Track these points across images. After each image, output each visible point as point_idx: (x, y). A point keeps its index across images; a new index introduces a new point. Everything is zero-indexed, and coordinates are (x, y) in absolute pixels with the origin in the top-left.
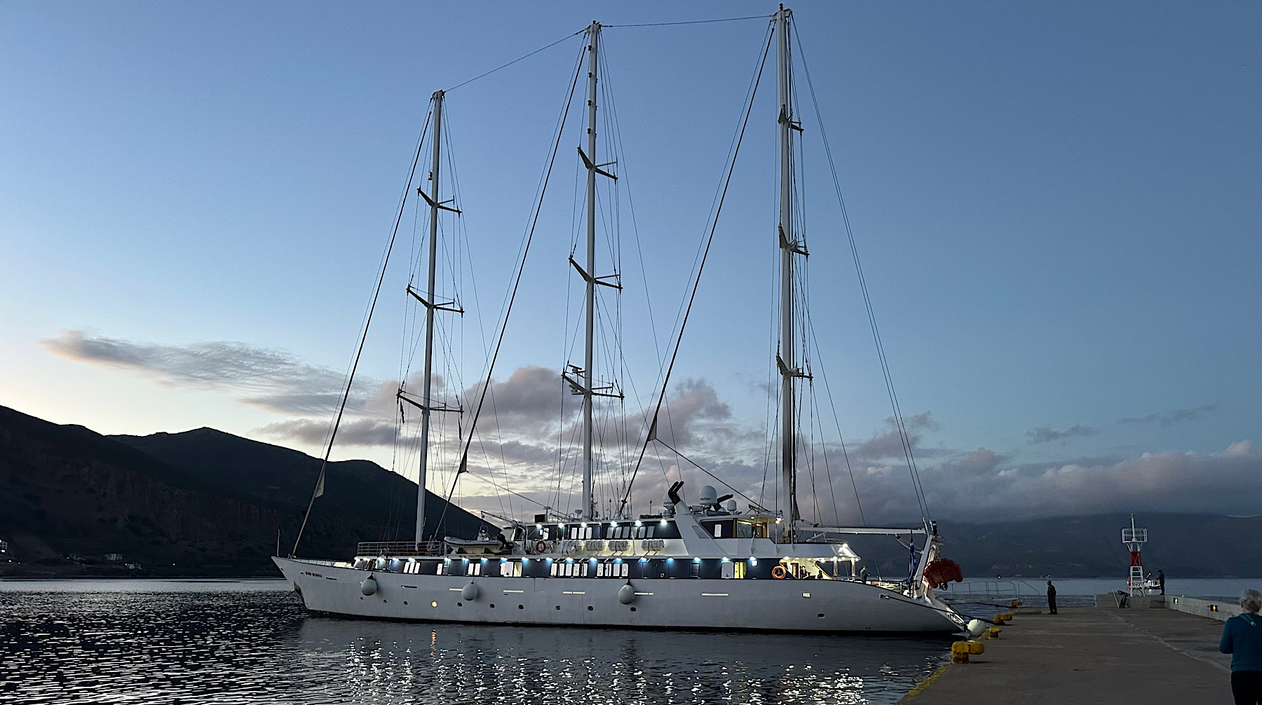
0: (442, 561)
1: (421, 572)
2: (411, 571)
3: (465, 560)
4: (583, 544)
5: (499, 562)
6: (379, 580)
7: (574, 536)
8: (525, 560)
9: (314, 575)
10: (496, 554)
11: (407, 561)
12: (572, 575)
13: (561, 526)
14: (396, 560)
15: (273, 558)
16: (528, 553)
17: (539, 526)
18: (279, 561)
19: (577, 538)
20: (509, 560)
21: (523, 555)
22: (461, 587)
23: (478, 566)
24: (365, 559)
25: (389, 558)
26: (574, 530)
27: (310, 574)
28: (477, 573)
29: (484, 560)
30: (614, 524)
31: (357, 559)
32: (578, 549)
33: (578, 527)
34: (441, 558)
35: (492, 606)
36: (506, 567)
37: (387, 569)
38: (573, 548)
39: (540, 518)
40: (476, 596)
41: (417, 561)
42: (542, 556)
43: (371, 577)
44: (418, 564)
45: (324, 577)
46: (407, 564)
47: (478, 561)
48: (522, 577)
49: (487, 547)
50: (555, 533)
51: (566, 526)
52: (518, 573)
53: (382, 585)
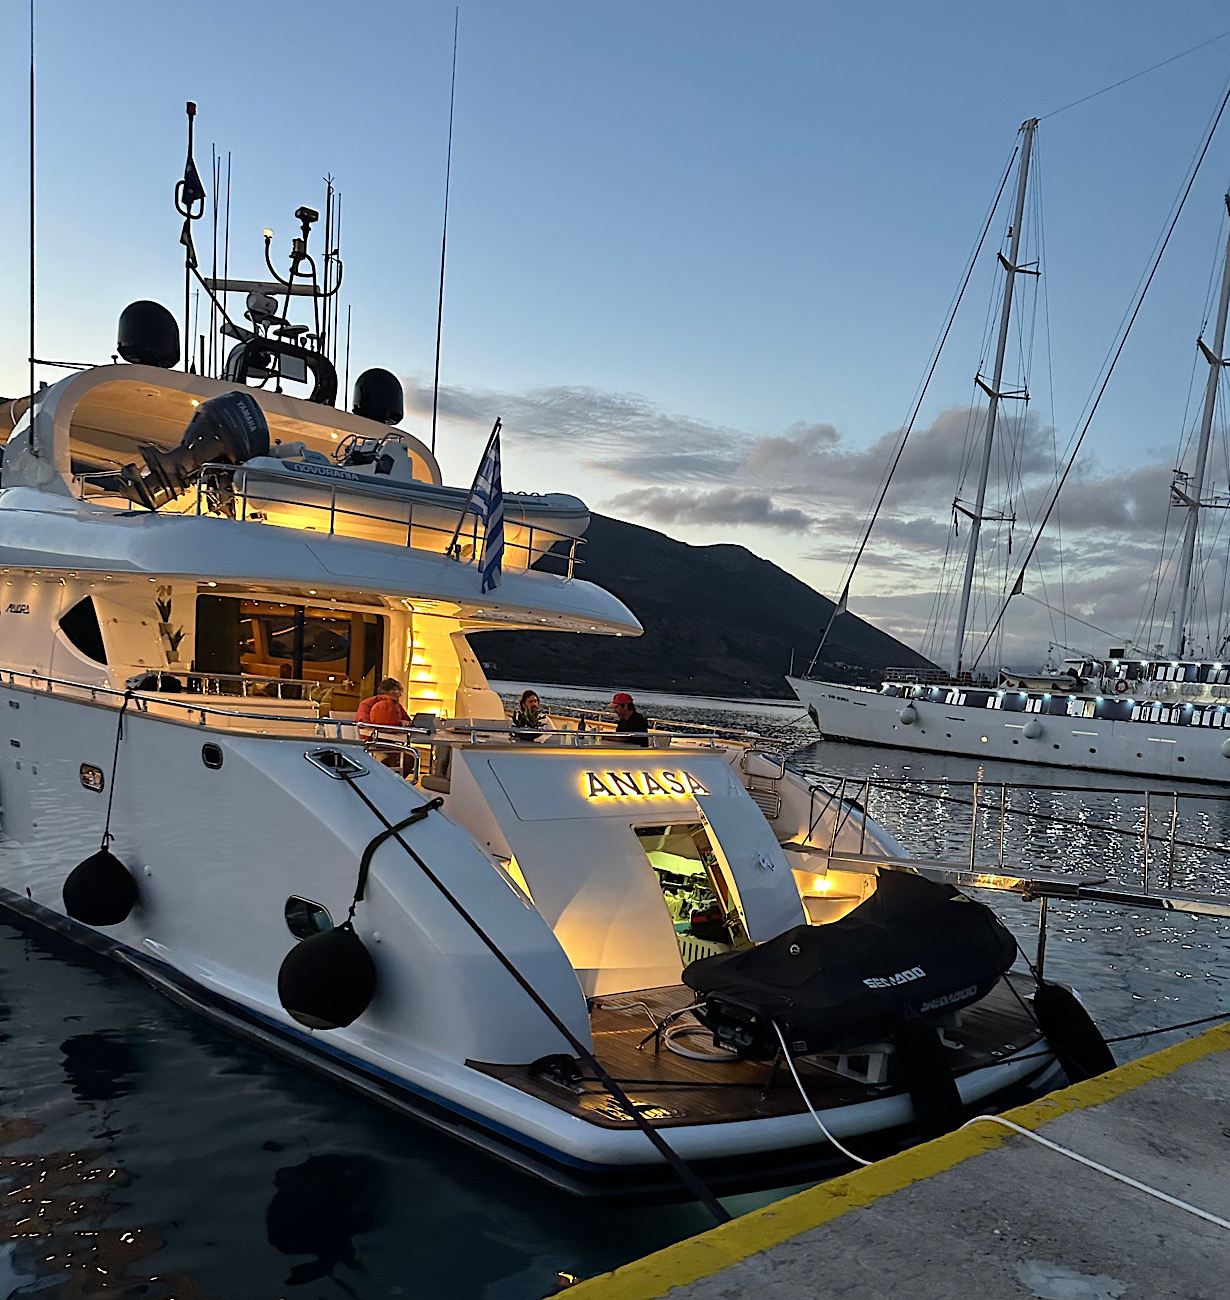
0: (994, 695)
1: (968, 703)
2: (955, 702)
3: (1023, 695)
4: (1175, 686)
5: (1065, 700)
6: (919, 709)
7: (1160, 676)
8: (1100, 699)
9: (838, 698)
10: (1064, 691)
11: (951, 691)
12: (1159, 720)
13: (1144, 663)
14: (936, 689)
15: (787, 677)
16: (1104, 692)
17: (1115, 662)
18: (794, 683)
19: (1164, 679)
20: (1078, 699)
21: (1098, 694)
22: (1023, 725)
23: (1039, 702)
24: (898, 685)
25: (928, 686)
26: (1161, 670)
27: (833, 697)
28: (1037, 710)
29: (1047, 696)
30: (1218, 666)
31: (886, 686)
32: (1169, 692)
33: (1167, 666)
34: (993, 690)
35: (1056, 747)
36: (1073, 705)
37: (925, 697)
38: (1164, 690)
39: (1117, 653)
40: (1037, 735)
41: (961, 692)
42: (1123, 697)
43: (911, 706)
44: (964, 696)
45: (851, 702)
46: (950, 695)
47: (1040, 697)
48: (1094, 718)
49: (1056, 682)
50: (1134, 671)
51: (1151, 664)
52: (1089, 713)
53: (921, 715)
